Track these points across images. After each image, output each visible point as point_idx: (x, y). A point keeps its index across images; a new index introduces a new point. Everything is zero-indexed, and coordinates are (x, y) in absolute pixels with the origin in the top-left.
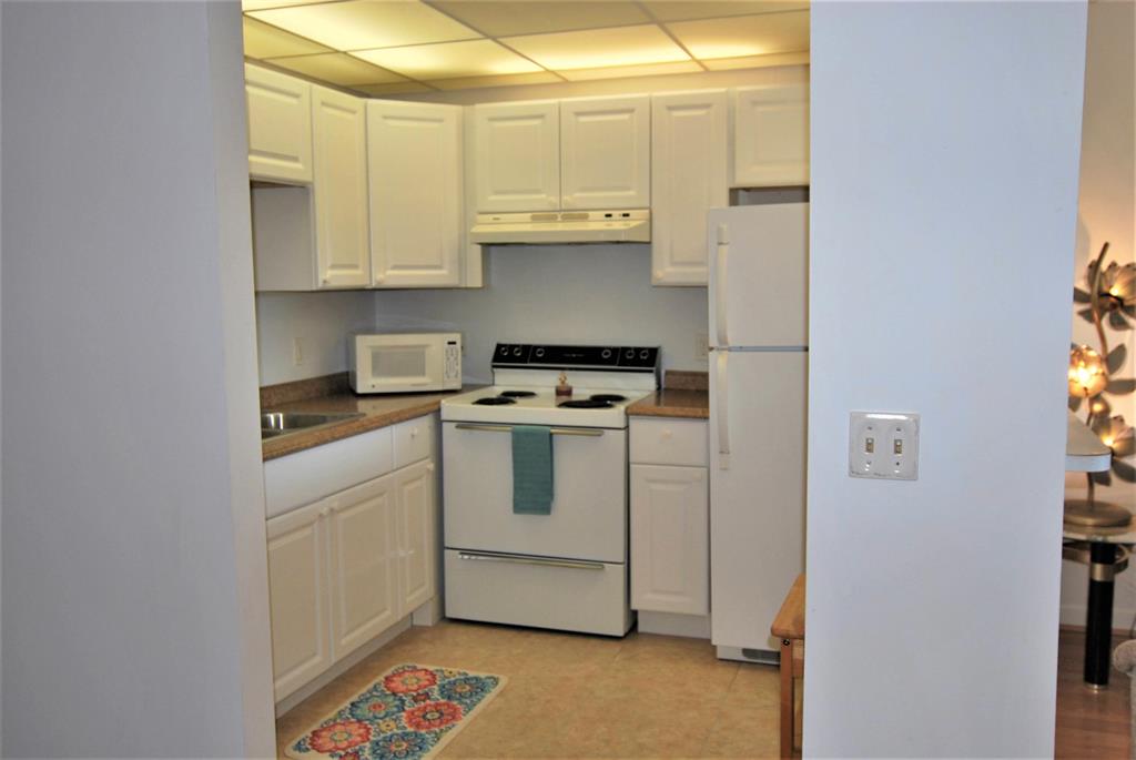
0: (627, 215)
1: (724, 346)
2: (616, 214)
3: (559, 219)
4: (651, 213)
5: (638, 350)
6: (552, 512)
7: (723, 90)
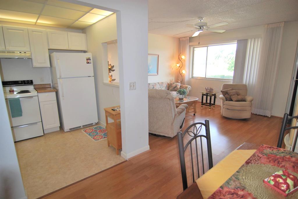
0: (21, 52)
1: (60, 78)
2: (22, 52)
3: (6, 53)
4: (31, 53)
5: (28, 81)
6: (23, 116)
7: (45, 30)
